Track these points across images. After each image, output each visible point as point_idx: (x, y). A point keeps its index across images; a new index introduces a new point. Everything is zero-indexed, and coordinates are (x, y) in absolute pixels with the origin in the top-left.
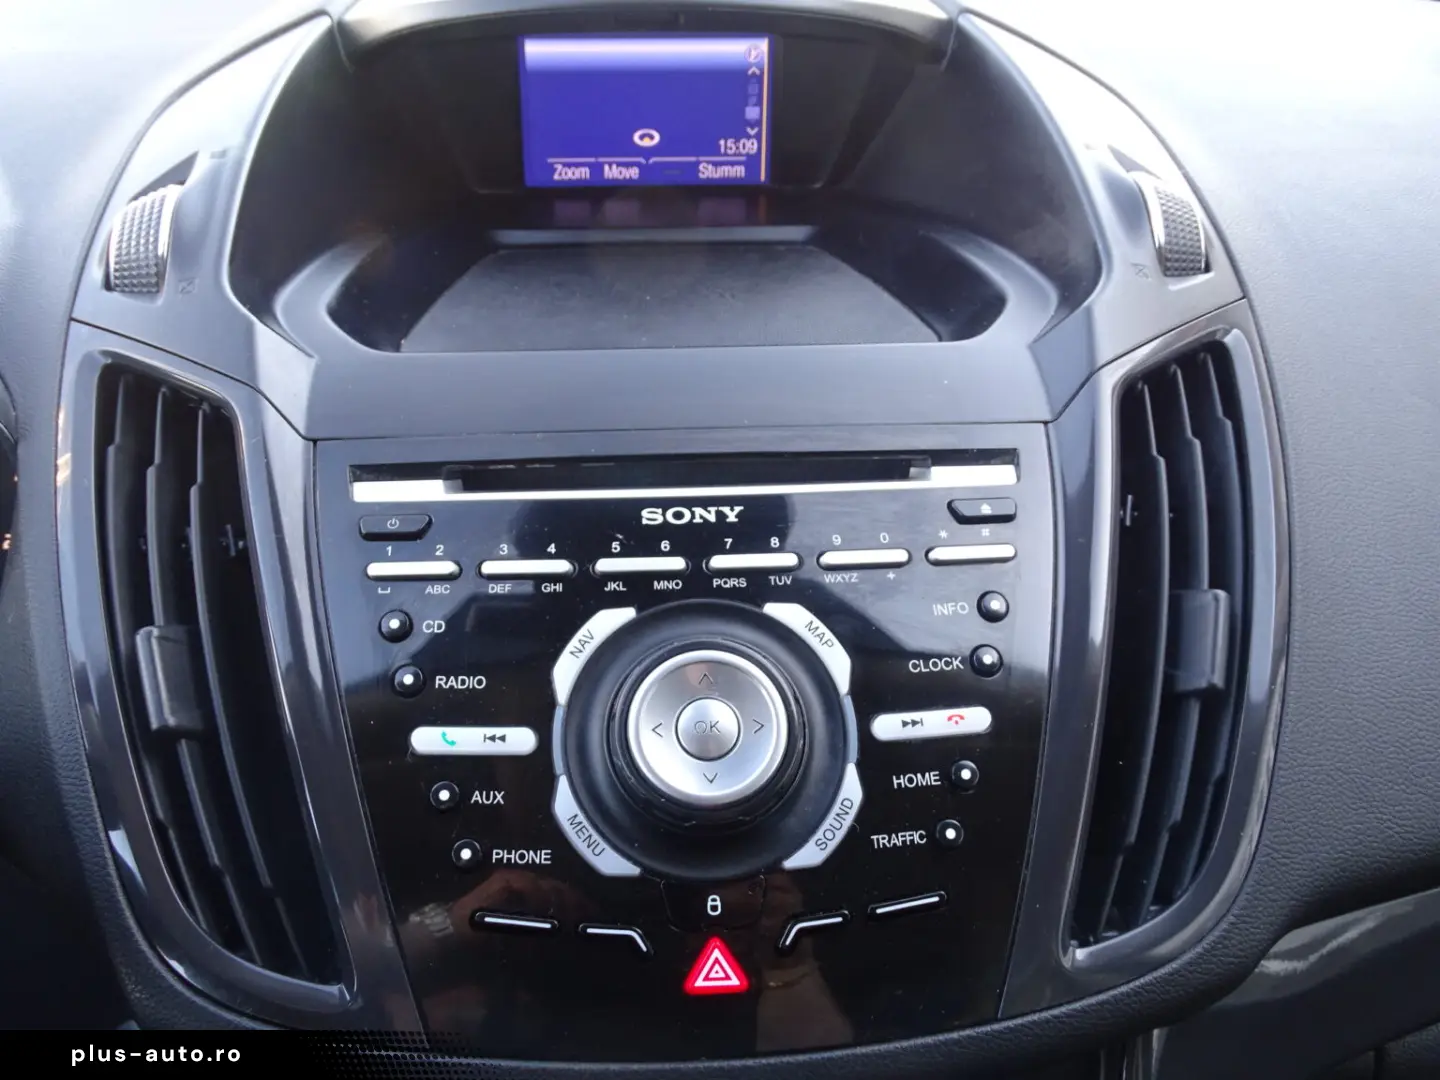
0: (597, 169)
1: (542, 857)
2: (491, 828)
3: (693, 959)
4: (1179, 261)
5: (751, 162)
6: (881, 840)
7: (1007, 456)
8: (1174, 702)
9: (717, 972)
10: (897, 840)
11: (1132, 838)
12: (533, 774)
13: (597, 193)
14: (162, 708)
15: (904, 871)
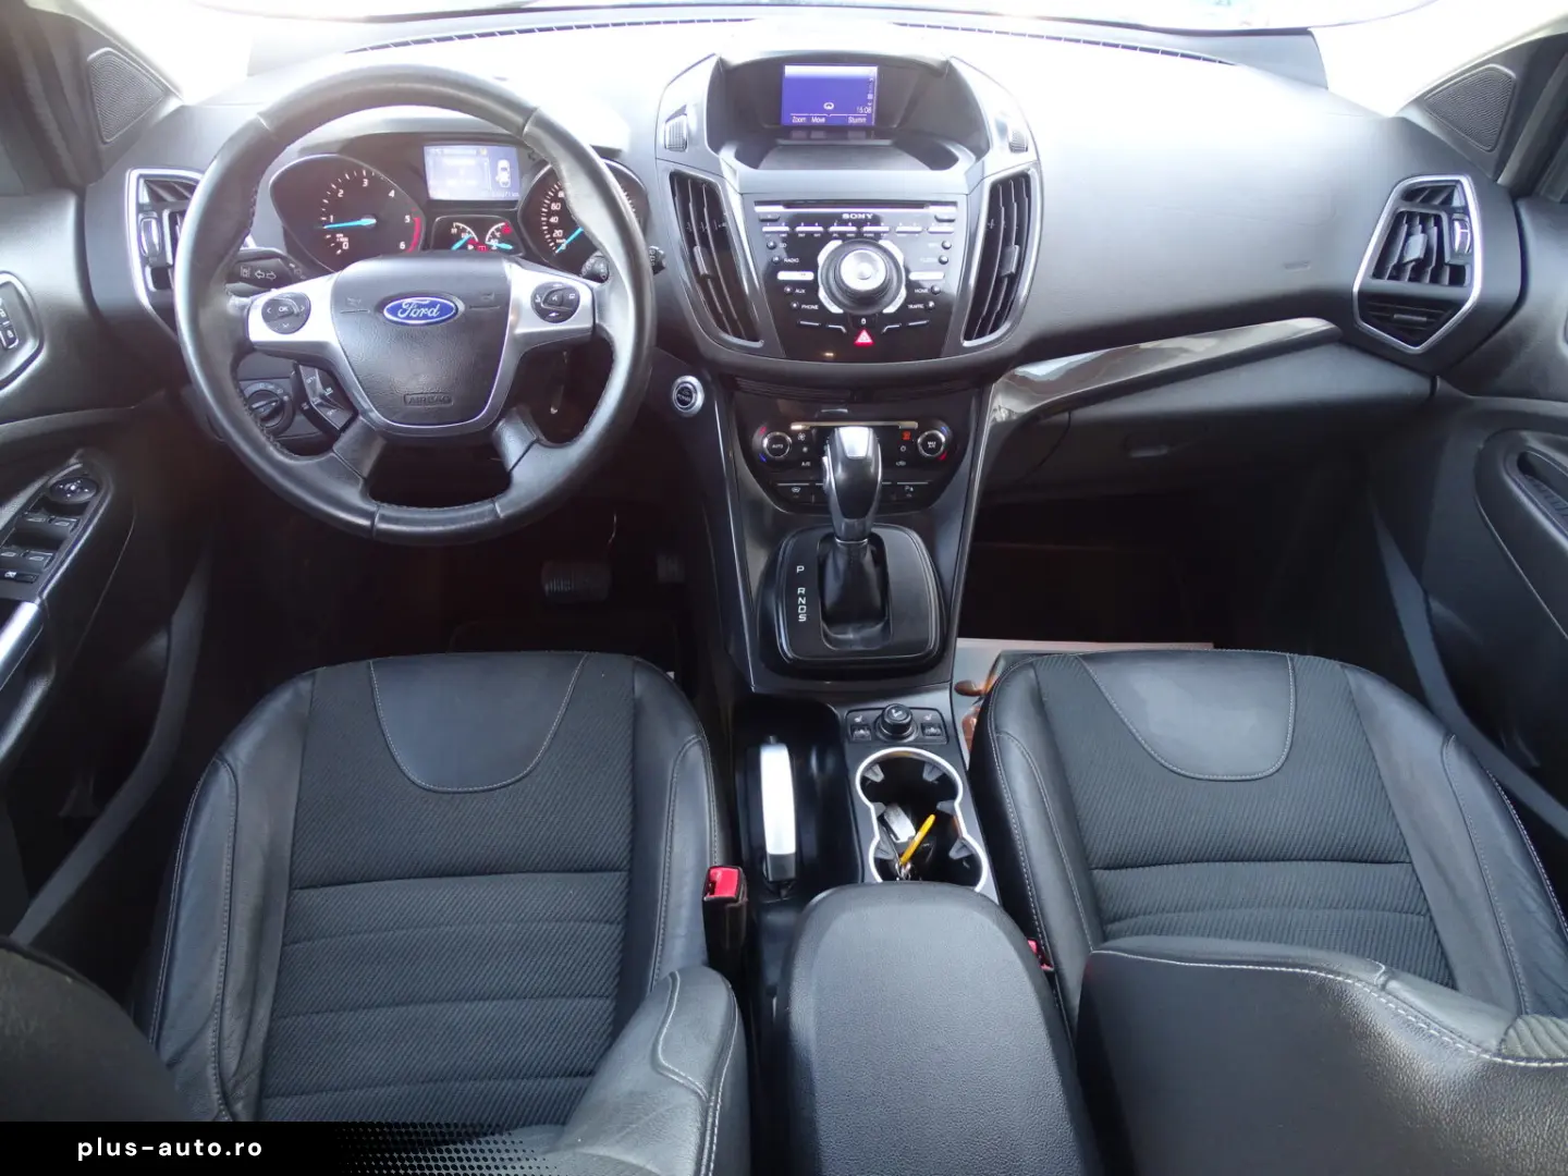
0: (809, 118)
1: (816, 307)
2: (803, 300)
3: (858, 335)
4: (1017, 148)
5: (869, 116)
6: (911, 306)
7: (954, 204)
8: (999, 280)
9: (864, 338)
10: (916, 307)
11: (984, 313)
12: (812, 287)
13: (809, 128)
14: (703, 269)
15: (916, 315)
